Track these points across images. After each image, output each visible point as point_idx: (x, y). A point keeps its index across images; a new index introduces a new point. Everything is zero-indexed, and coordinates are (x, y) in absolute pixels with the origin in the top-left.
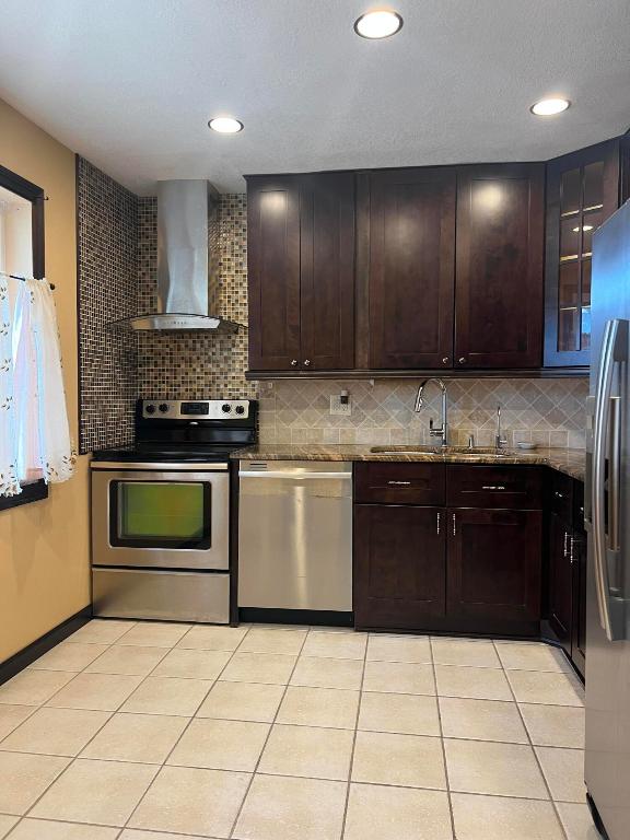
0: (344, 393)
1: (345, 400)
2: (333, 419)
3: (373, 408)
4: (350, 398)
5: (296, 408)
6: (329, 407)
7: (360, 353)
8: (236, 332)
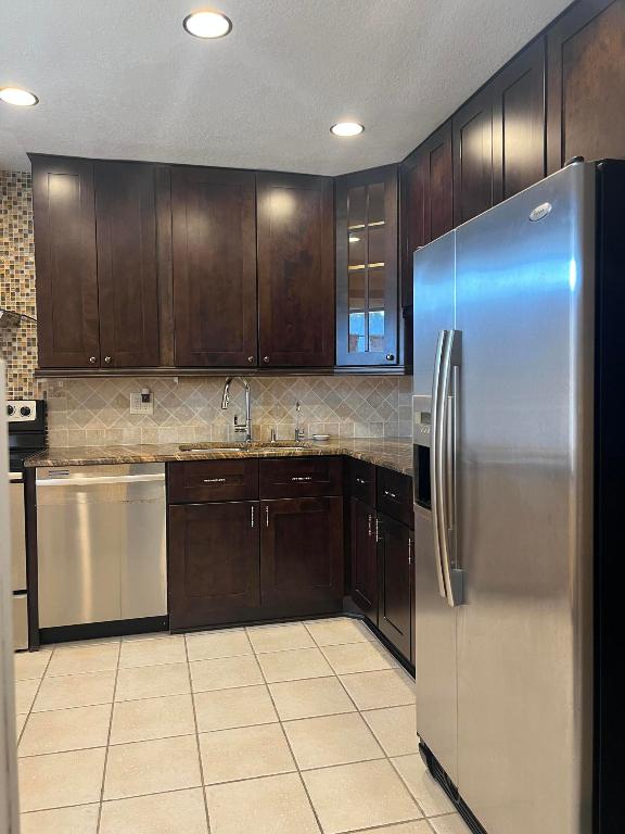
0: (145, 392)
1: (146, 398)
2: (133, 418)
3: (176, 406)
4: (151, 397)
5: (91, 408)
6: (129, 406)
7: (165, 350)
8: (17, 325)
